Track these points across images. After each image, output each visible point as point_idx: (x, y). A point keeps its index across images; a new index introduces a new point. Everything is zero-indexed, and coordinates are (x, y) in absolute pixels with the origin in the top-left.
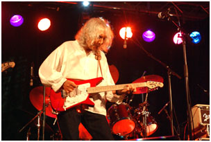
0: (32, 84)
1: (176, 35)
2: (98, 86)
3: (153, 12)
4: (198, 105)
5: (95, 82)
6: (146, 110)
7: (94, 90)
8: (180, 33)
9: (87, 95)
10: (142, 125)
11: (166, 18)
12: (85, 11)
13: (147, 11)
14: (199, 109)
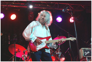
0: (9, 43)
1: (71, 19)
3: (60, 9)
4: (82, 48)
6: (60, 52)
8: (72, 18)
9: (46, 44)
10: (58, 58)
11: (66, 12)
12: (31, 10)
13: (57, 9)
14: (83, 50)
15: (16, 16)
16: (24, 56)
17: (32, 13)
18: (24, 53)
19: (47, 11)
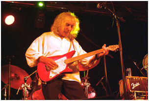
2: (73, 57)
5: (70, 54)
7: (70, 61)
14: (128, 80)
15: (15, 19)
16: (24, 88)
17: (43, 15)
18: (25, 81)
19: (68, 13)
